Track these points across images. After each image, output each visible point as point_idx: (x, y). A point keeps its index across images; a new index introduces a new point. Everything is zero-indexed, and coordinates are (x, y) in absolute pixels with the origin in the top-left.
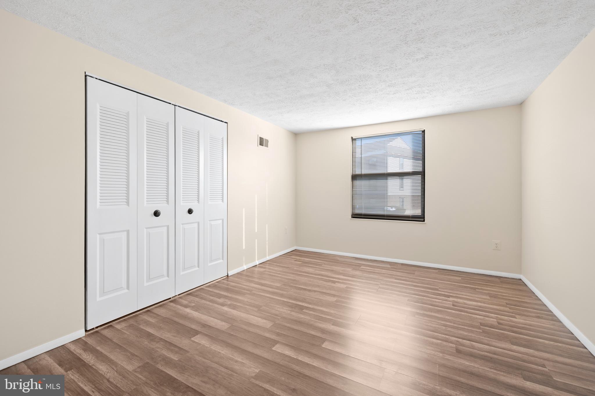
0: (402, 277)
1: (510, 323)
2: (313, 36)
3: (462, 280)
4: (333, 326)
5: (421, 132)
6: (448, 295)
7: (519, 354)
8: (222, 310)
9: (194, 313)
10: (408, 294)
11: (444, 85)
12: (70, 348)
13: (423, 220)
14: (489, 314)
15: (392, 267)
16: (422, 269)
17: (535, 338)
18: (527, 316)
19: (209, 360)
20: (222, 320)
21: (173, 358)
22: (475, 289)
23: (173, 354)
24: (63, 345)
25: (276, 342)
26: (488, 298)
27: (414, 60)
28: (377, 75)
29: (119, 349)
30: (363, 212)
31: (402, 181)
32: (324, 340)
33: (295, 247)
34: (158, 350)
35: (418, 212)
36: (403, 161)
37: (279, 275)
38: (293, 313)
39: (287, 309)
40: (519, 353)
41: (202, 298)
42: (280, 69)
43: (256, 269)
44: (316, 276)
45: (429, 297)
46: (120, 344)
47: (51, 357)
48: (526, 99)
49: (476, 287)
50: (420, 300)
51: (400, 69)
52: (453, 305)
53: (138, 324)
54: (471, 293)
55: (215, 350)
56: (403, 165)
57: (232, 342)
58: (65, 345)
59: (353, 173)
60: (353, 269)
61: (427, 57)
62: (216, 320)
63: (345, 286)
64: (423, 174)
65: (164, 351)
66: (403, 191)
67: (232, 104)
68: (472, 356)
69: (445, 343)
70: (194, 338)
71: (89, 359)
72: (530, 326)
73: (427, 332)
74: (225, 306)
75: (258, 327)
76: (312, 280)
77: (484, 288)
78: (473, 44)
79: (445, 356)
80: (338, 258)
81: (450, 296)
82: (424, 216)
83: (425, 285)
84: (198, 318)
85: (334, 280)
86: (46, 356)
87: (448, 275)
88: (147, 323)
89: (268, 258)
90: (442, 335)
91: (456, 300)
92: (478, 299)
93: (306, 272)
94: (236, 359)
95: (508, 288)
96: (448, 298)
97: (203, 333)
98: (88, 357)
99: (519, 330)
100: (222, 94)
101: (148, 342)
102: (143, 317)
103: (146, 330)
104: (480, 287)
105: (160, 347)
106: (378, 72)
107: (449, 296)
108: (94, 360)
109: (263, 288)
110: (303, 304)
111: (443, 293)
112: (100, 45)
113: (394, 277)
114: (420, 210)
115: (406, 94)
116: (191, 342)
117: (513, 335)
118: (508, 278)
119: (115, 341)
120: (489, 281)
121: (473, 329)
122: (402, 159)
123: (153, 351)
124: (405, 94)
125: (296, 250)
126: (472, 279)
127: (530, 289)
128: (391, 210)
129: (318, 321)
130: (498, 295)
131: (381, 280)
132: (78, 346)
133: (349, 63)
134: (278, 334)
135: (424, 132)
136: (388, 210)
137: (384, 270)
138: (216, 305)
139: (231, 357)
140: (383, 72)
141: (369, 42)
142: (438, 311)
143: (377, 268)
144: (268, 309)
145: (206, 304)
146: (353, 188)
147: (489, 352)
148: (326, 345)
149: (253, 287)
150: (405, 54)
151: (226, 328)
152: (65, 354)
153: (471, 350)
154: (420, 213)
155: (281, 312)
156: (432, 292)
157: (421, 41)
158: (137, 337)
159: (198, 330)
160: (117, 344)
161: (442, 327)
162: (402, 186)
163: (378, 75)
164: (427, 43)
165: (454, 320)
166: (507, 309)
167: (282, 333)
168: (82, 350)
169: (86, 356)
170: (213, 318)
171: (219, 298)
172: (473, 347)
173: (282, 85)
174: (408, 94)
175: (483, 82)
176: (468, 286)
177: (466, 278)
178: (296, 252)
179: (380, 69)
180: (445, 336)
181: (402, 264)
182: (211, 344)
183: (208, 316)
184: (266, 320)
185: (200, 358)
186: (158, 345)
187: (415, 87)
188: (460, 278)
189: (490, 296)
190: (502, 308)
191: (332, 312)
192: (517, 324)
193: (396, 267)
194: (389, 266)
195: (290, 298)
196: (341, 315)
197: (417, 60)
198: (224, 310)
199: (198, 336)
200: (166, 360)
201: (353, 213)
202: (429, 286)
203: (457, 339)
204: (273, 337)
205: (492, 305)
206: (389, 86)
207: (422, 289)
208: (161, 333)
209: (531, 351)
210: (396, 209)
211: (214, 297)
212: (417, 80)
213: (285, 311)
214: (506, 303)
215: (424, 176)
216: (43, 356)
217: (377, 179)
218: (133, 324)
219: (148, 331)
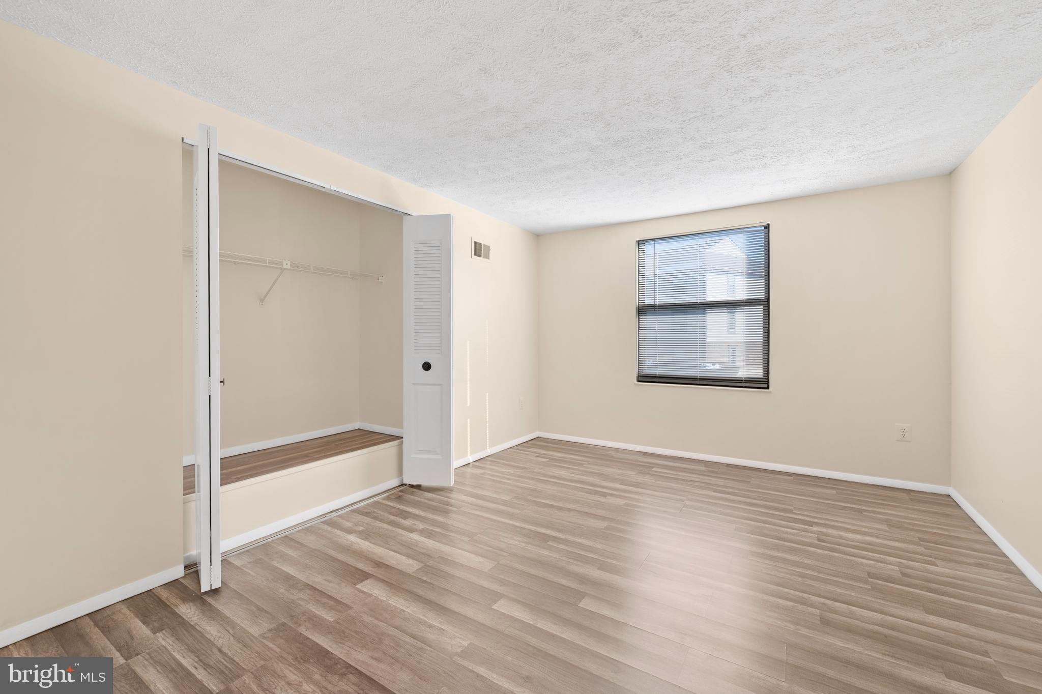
0: (727, 487)
1: (925, 574)
2: (561, 65)
3: (838, 495)
4: (599, 571)
5: (763, 228)
6: (811, 522)
7: (939, 631)
8: (409, 539)
9: (361, 543)
10: (736, 517)
11: (803, 142)
12: (161, 594)
13: (766, 386)
14: (887, 557)
15: (710, 469)
16: (763, 474)
17: (972, 602)
18: (959, 563)
19: (384, 623)
20: (409, 556)
21: (325, 617)
22: (861, 511)
23: (325, 610)
24: (150, 590)
25: (498, 596)
26: (885, 527)
27: (745, 101)
28: (679, 128)
29: (238, 600)
30: (658, 371)
31: (733, 317)
32: (582, 595)
33: (538, 432)
34: (302, 603)
35: (758, 372)
36: (734, 281)
37: (508, 482)
38: (530, 547)
39: (520, 539)
40: (941, 630)
41: (376, 518)
42: (508, 123)
43: (469, 470)
44: (573, 484)
45: (775, 524)
46: (240, 592)
47: (131, 609)
48: (959, 165)
49: (864, 508)
50: (758, 530)
51: (721, 116)
52: (819, 540)
53: (270, 559)
54: (853, 519)
55: (394, 606)
56: (734, 288)
57: (424, 594)
58: (153, 591)
59: (639, 302)
60: (640, 473)
61: (769, 95)
62: (398, 555)
63: (624, 502)
64: (767, 303)
65: (311, 605)
66: (734, 333)
67: (426, 185)
68: (851, 631)
69: (800, 607)
70: (361, 584)
71: (190, 614)
72: (964, 580)
73: (769, 585)
74: (414, 532)
75: (470, 569)
76: (565, 490)
77: (878, 510)
78: (854, 68)
79: (800, 630)
80: (613, 453)
81: (814, 522)
82: (768, 379)
83: (768, 503)
84: (369, 551)
85: (605, 490)
86: (122, 607)
87: (812, 485)
88: (284, 558)
89: (489, 451)
90: (796, 592)
91: (824, 530)
92: (866, 530)
93: (554, 477)
94: (431, 622)
95: (924, 511)
96: (811, 527)
97: (376, 577)
98: (189, 611)
99: (942, 587)
100: (408, 169)
101: (286, 590)
102: (279, 547)
103: (283, 570)
104: (870, 509)
105: (305, 598)
106: (680, 122)
107: (811, 524)
108: (198, 615)
109: (480, 502)
110: (549, 532)
111: (801, 517)
112: (206, 92)
113: (712, 487)
114: (762, 369)
115: (733, 160)
116: (356, 591)
117: (929, 596)
118: (926, 492)
119: (231, 586)
120: (889, 497)
121: (854, 584)
122: (732, 276)
123: (294, 604)
124: (730, 161)
125: (538, 438)
126: (855, 494)
127: (967, 514)
128: (713, 369)
129: (572, 561)
130: (905, 522)
131: (688, 492)
132: (173, 592)
133: (628, 110)
134: (503, 583)
135: (767, 227)
136: (707, 368)
137: (693, 476)
138: (400, 530)
139: (421, 619)
140: (690, 123)
141: (662, 72)
142: (791, 550)
143: (682, 471)
144: (487, 538)
145: (383, 528)
146: (639, 329)
147: (882, 625)
148: (586, 604)
149: (464, 501)
150: (727, 90)
151: (415, 569)
152: (153, 605)
153: (849, 620)
154: (762, 374)
155: (511, 544)
156: (780, 515)
157: (755, 66)
158: (268, 579)
159: (367, 572)
160: (235, 591)
161: (797, 578)
162: (732, 326)
163: (681, 129)
164: (769, 69)
165: (818, 565)
166: (921, 549)
167: (510, 580)
168: (179, 599)
169: (186, 609)
170: (393, 553)
171: (405, 518)
172: (852, 616)
173: (512, 151)
174: (736, 161)
175: (876, 136)
176: (849, 505)
177: (845, 492)
178: (541, 441)
179: (683, 117)
180: (801, 594)
181: (728, 465)
182: (388, 596)
183: (386, 549)
184: (484, 558)
185: (371, 619)
186: (301, 595)
187: (748, 148)
188: (834, 492)
189: (890, 526)
190: (911, 547)
191: (599, 546)
192: (938, 577)
193: (717, 470)
194: (704, 468)
195: (525, 521)
196: (614, 553)
197: (751, 101)
198: (411, 539)
199: (368, 581)
200: (315, 619)
201: (639, 374)
202: (776, 505)
203: (823, 600)
204: (495, 587)
205: (892, 542)
206: (701, 146)
207: (763, 511)
208: (308, 574)
209: (963, 626)
210: (722, 367)
211: (396, 516)
212: (752, 135)
213: (517, 543)
214: (920, 539)
215: (769, 307)
216: (118, 606)
217: (687, 312)
218: (261, 559)
219: (285, 572)
